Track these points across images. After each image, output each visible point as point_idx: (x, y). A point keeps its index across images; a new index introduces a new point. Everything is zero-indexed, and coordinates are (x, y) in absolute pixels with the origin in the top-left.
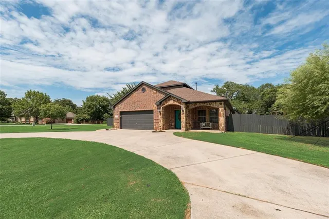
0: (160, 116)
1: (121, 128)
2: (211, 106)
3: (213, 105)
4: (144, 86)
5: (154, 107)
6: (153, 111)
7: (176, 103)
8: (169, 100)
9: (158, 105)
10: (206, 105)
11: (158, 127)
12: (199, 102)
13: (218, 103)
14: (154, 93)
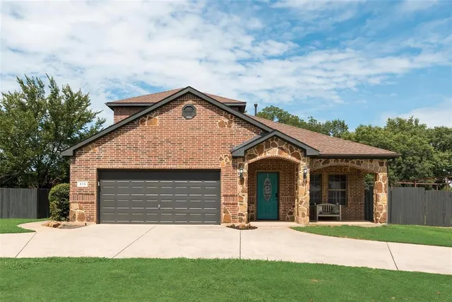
0: (240, 188)
1: (99, 222)
2: (362, 167)
3: (366, 165)
4: (190, 102)
5: (223, 163)
6: (218, 171)
7: (287, 156)
8: (268, 147)
9: (234, 158)
10: (349, 164)
11: (234, 217)
12: (336, 157)
13: (376, 163)
14: (222, 125)
